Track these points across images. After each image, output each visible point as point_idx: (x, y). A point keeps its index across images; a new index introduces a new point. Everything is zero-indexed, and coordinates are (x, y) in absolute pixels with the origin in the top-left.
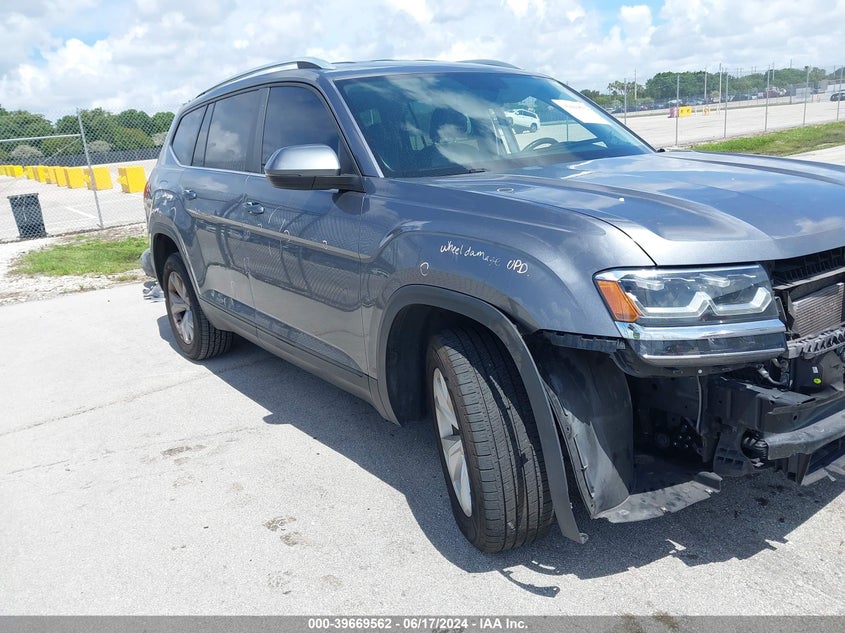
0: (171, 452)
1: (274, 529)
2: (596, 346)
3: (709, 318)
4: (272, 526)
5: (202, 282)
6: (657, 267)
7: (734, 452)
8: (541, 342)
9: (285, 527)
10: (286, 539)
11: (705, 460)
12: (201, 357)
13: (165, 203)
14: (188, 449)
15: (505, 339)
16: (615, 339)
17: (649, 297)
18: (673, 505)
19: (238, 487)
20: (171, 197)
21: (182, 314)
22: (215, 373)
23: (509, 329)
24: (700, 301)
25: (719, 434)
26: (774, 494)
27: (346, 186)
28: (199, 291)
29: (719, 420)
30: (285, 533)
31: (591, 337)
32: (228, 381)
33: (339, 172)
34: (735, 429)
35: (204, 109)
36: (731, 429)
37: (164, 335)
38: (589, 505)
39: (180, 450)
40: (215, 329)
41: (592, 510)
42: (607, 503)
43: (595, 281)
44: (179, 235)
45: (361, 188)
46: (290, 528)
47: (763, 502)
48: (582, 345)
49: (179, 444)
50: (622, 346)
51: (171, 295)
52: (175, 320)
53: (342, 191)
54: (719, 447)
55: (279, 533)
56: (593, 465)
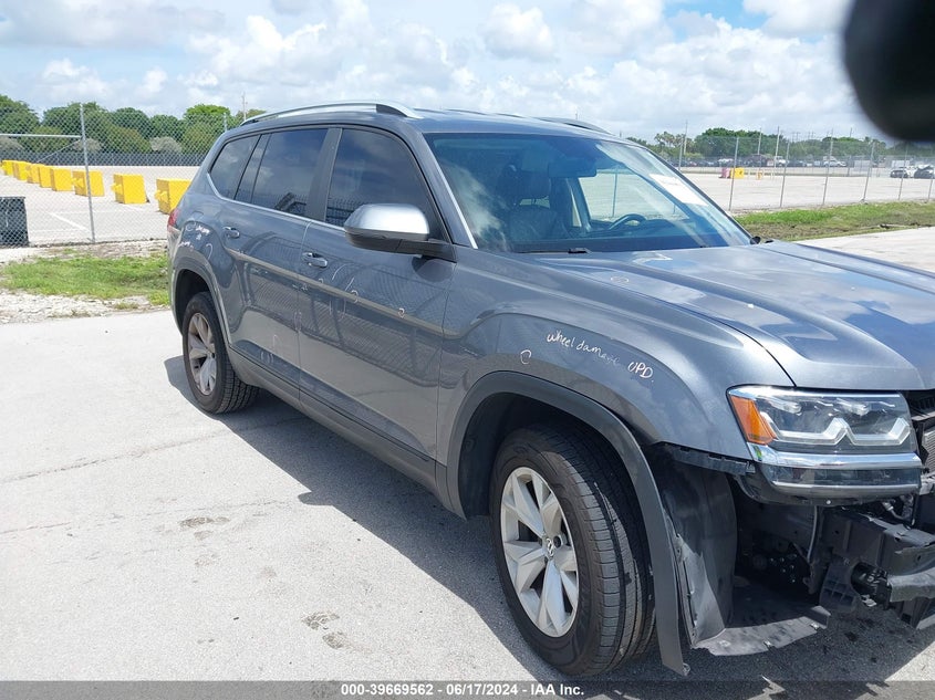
0: (190, 522)
1: (315, 626)
2: (723, 467)
3: (845, 446)
4: (312, 622)
5: (235, 327)
6: (796, 388)
7: (844, 586)
8: (662, 456)
9: (327, 625)
10: (330, 639)
11: (811, 591)
12: (220, 410)
13: (199, 237)
14: (209, 520)
15: (619, 447)
16: (745, 461)
17: (783, 419)
18: (777, 639)
19: (270, 573)
20: (208, 231)
21: (202, 360)
22: (235, 431)
23: (625, 436)
24: (836, 429)
25: (827, 565)
26: (865, 629)
27: (431, 252)
28: (229, 339)
29: (831, 549)
30: (328, 632)
31: (720, 456)
32: (249, 442)
33: (428, 237)
34: (846, 561)
35: (256, 138)
36: (843, 561)
37: (174, 380)
38: (691, 634)
39: (201, 521)
40: (241, 382)
41: (693, 639)
42: (707, 633)
43: (728, 398)
44: (213, 275)
45: (450, 257)
46: (333, 627)
47: (852, 637)
48: (709, 463)
49: (199, 514)
50: (752, 469)
51: (192, 340)
52: (192, 366)
53: (426, 258)
54: (827, 578)
55: (320, 632)
56: (699, 592)
